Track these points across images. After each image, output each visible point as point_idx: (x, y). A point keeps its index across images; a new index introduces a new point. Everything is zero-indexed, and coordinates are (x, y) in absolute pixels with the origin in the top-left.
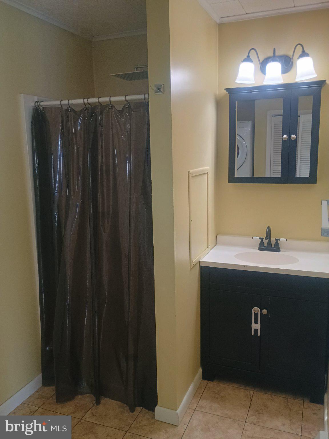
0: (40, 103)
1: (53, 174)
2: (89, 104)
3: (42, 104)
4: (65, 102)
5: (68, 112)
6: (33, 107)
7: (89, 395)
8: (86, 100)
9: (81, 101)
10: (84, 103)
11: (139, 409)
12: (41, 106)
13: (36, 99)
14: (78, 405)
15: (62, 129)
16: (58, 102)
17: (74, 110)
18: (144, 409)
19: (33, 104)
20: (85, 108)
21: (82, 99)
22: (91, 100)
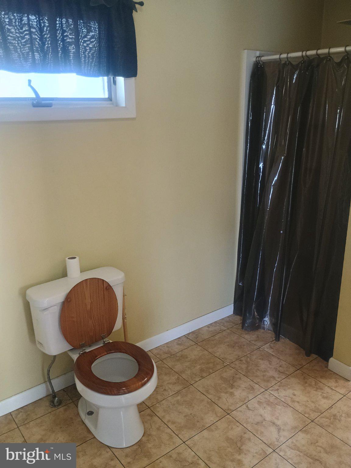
0: (261, 57)
1: (263, 127)
2: (306, 56)
3: (263, 58)
4: (284, 56)
5: (286, 66)
6: (254, 62)
7: (271, 332)
8: (304, 53)
9: (299, 54)
10: (302, 56)
11: (314, 356)
12: (261, 61)
13: (258, 53)
14: (260, 336)
15: (277, 83)
16: (277, 57)
17: (291, 64)
18: (319, 358)
19: (254, 59)
20: (303, 60)
21: (300, 51)
22: (310, 53)
